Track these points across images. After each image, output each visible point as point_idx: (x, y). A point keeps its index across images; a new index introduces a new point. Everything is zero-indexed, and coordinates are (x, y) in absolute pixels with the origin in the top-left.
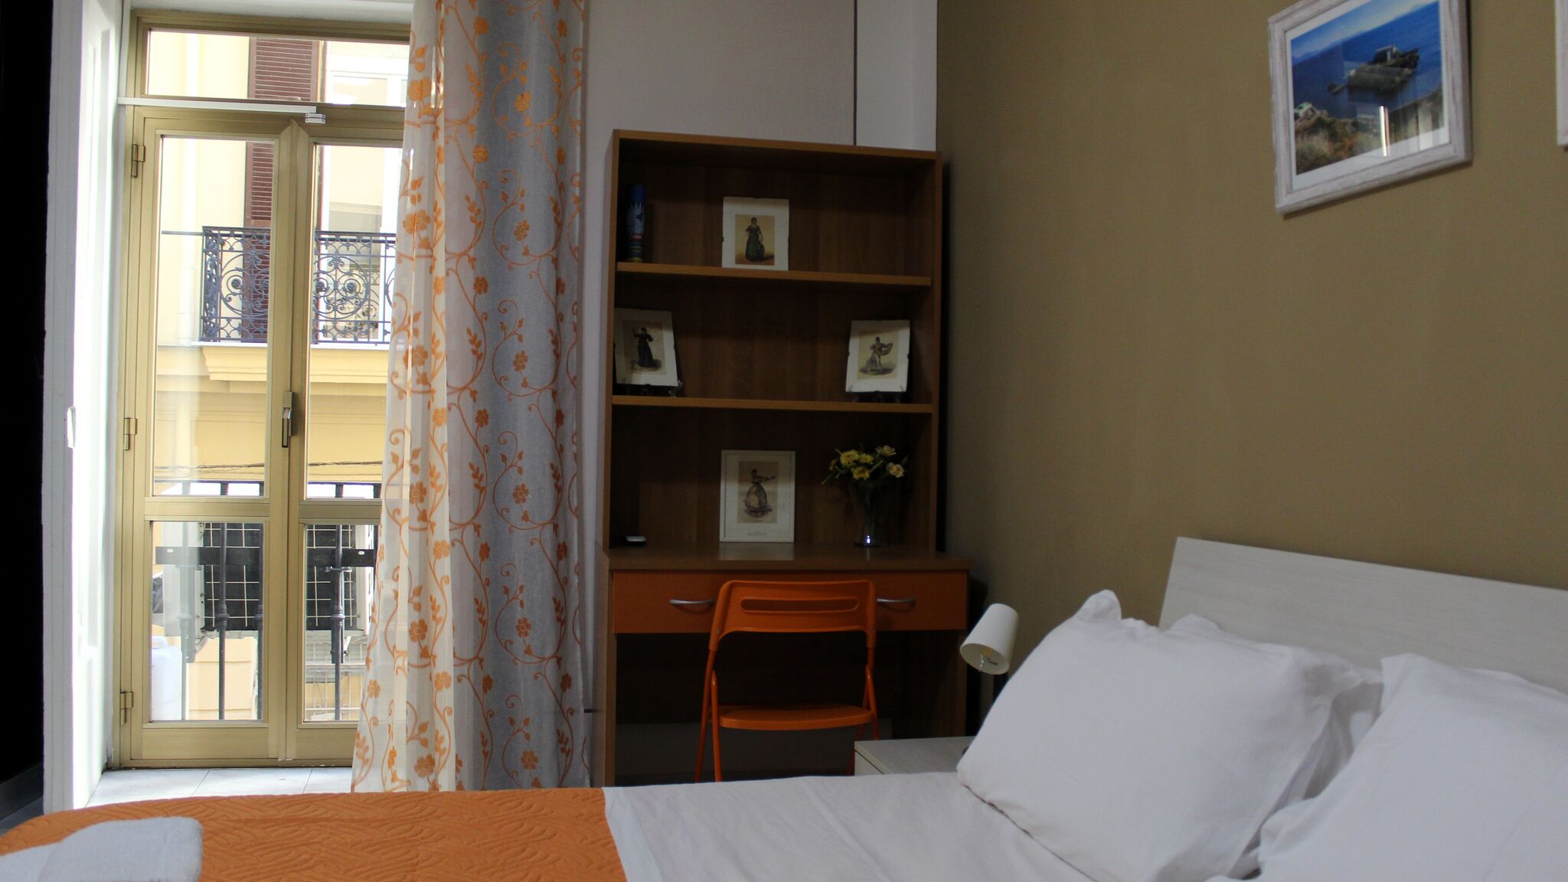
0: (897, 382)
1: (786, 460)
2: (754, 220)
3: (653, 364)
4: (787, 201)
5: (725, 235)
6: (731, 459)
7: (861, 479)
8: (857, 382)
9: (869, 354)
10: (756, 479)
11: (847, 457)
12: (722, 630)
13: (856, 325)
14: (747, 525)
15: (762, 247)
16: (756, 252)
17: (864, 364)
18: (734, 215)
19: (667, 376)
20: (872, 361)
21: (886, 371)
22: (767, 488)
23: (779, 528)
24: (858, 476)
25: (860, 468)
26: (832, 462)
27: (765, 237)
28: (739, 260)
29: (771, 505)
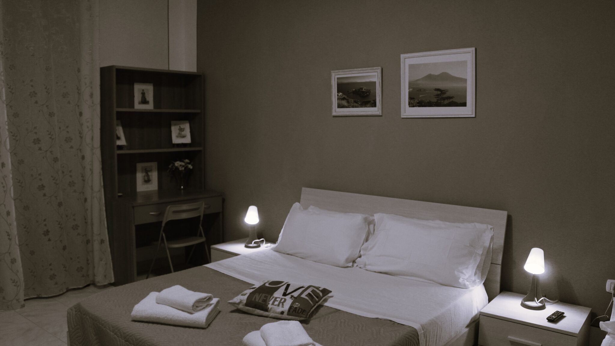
0: (187, 140)
1: (154, 165)
2: (143, 90)
3: (119, 138)
4: (152, 84)
5: (135, 95)
6: (139, 166)
7: (182, 170)
8: (176, 140)
9: (178, 131)
10: (147, 171)
11: (177, 164)
12: (166, 220)
13: (172, 122)
15: (146, 99)
16: (144, 101)
17: (177, 134)
18: (138, 88)
19: (122, 142)
20: (179, 134)
21: (184, 137)
22: (150, 174)
23: (154, 186)
24: (180, 169)
25: (181, 167)
26: (171, 165)
27: (146, 95)
28: (140, 103)
29: (151, 179)
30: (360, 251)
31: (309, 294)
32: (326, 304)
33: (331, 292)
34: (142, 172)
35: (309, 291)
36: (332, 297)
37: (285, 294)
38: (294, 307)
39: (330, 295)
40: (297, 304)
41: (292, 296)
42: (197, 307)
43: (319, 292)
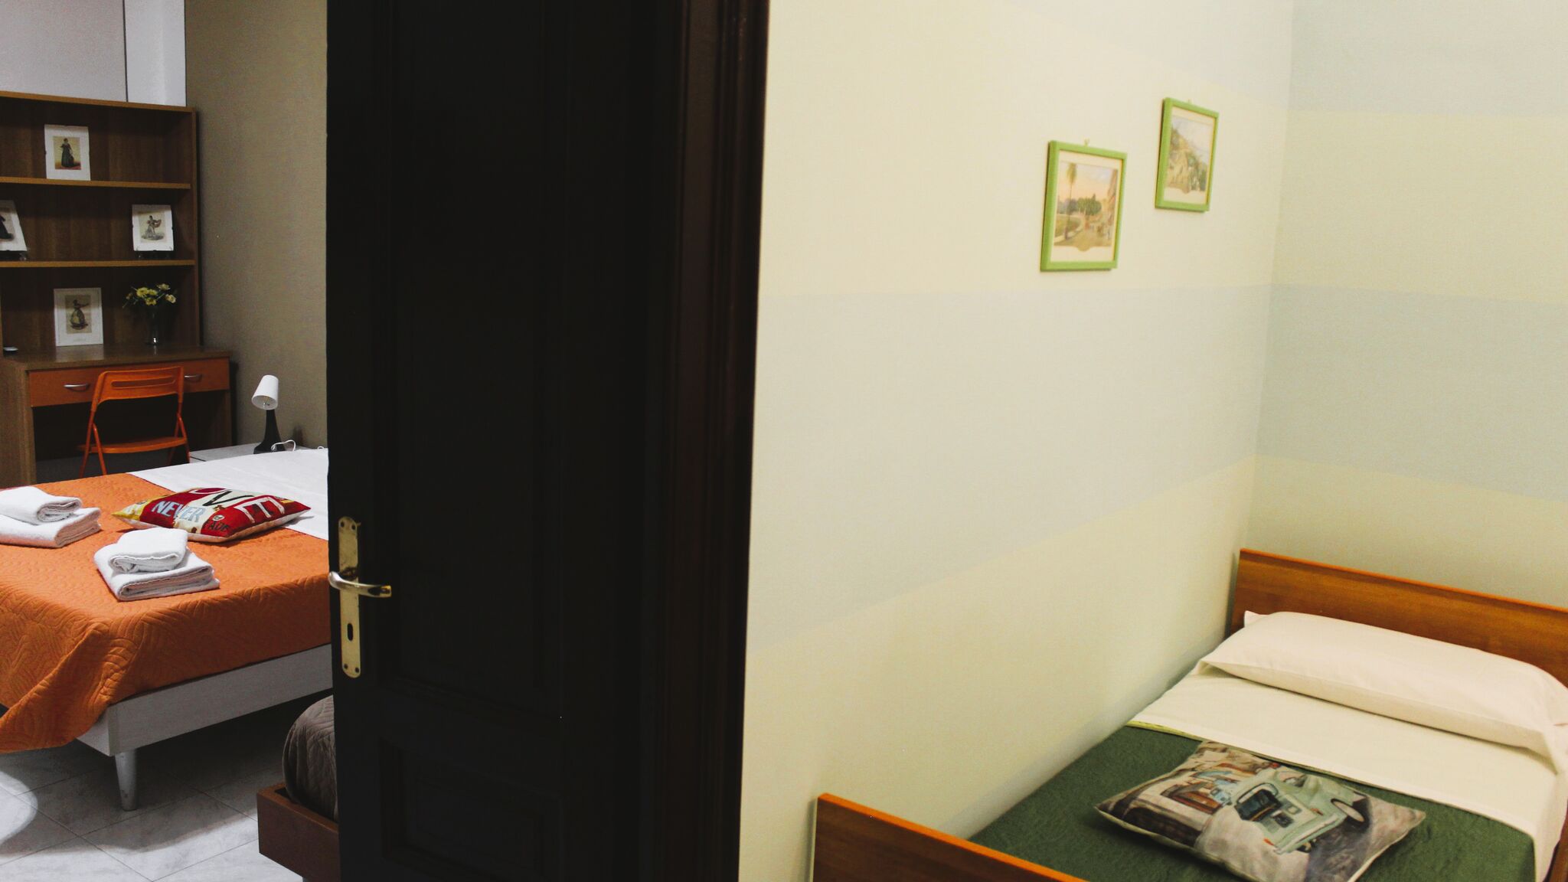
0: (167, 245)
1: (95, 293)
2: (66, 140)
3: (9, 237)
4: (87, 128)
5: (47, 149)
6: (59, 294)
7: (151, 305)
8: (140, 244)
9: (146, 226)
10: (78, 305)
11: (141, 292)
12: (99, 400)
13: (135, 207)
14: (72, 335)
15: (72, 158)
16: (68, 162)
17: (144, 233)
18: (53, 136)
19: (18, 244)
20: (149, 231)
21: (159, 238)
22: (84, 311)
23: (94, 335)
24: (148, 303)
25: (150, 298)
26: (130, 295)
27: (74, 151)
29: (87, 322)
31: (256, 506)
33: (308, 508)
34: (67, 307)
35: (257, 503)
37: (208, 505)
38: (212, 522)
39: (306, 513)
40: (221, 516)
41: (220, 507)
42: (48, 515)
43: (280, 506)
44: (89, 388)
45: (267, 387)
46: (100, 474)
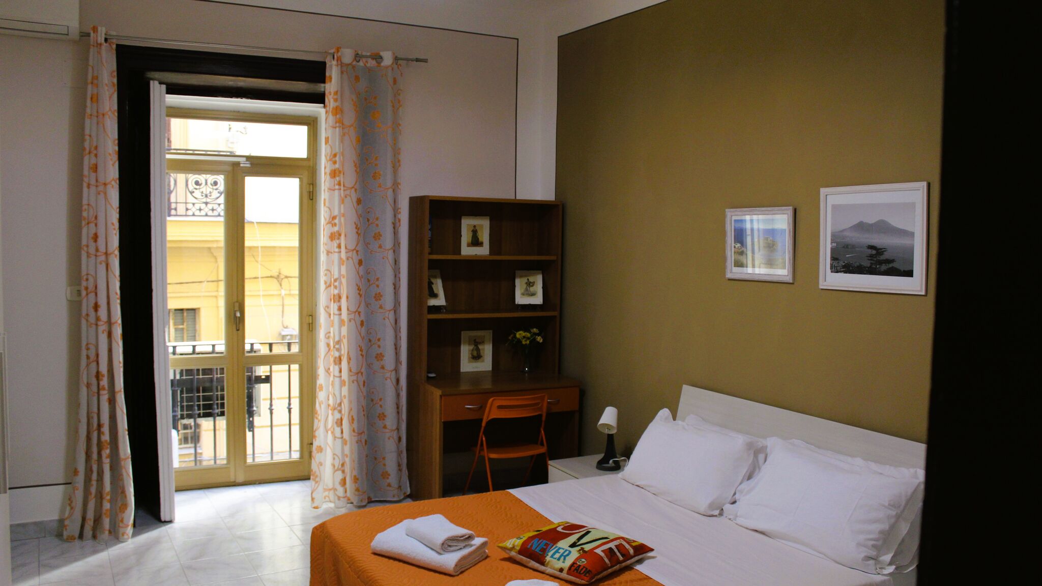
0: (538, 300)
1: (488, 334)
2: (475, 226)
3: (434, 295)
4: (488, 217)
5: (462, 233)
6: (465, 335)
7: (526, 344)
8: (521, 299)
9: (525, 286)
10: (476, 343)
11: (520, 334)
12: (488, 418)
13: (518, 272)
14: (471, 364)
15: (478, 239)
16: (476, 242)
17: (523, 291)
18: (467, 224)
19: (440, 301)
20: (526, 290)
21: (533, 294)
22: (480, 347)
23: (486, 365)
24: (524, 343)
25: (525, 339)
26: (512, 336)
27: (479, 234)
28: (469, 245)
29: (482, 354)
30: (735, 494)
31: (610, 549)
32: (638, 567)
33: (652, 550)
34: (469, 344)
35: (612, 545)
36: (653, 557)
37: (573, 545)
38: (577, 564)
39: (650, 554)
40: (583, 560)
41: (582, 549)
42: (450, 546)
43: (631, 548)
44: (482, 408)
45: (609, 417)
46: (486, 490)
